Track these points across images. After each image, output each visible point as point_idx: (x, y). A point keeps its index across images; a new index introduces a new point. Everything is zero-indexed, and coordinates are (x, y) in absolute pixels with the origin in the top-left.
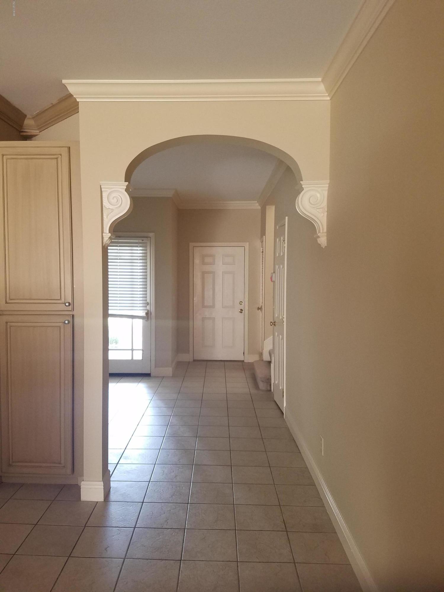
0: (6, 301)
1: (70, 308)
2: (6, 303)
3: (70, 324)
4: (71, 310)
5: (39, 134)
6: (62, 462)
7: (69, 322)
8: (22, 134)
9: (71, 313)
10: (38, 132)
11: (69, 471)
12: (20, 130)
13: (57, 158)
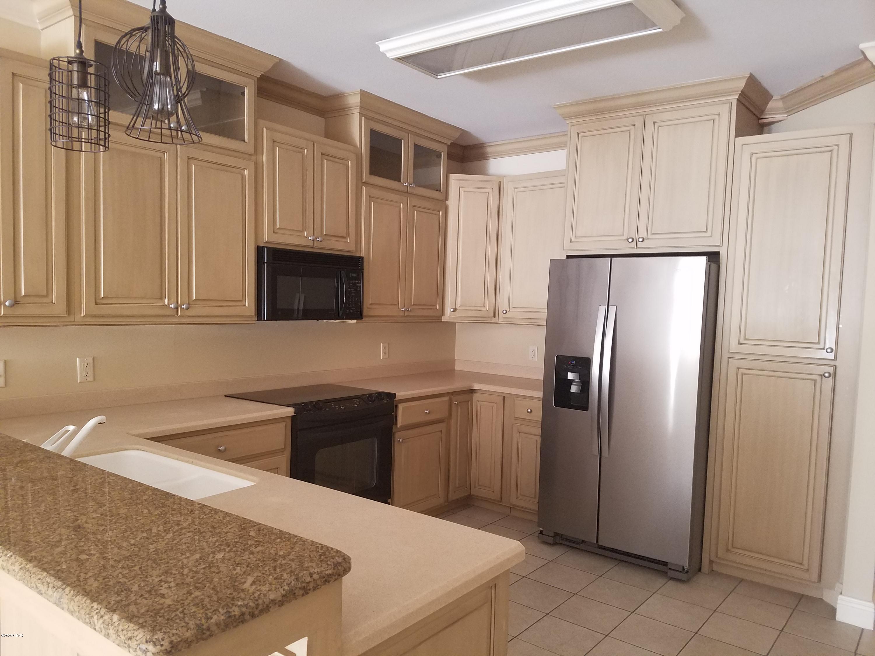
0: (739, 341)
1: (832, 356)
2: (740, 343)
3: (831, 377)
4: (833, 358)
5: (787, 119)
6: (805, 562)
7: (830, 376)
8: (761, 121)
9: (832, 363)
10: (786, 115)
11: (814, 576)
12: (759, 116)
13: (831, 151)
